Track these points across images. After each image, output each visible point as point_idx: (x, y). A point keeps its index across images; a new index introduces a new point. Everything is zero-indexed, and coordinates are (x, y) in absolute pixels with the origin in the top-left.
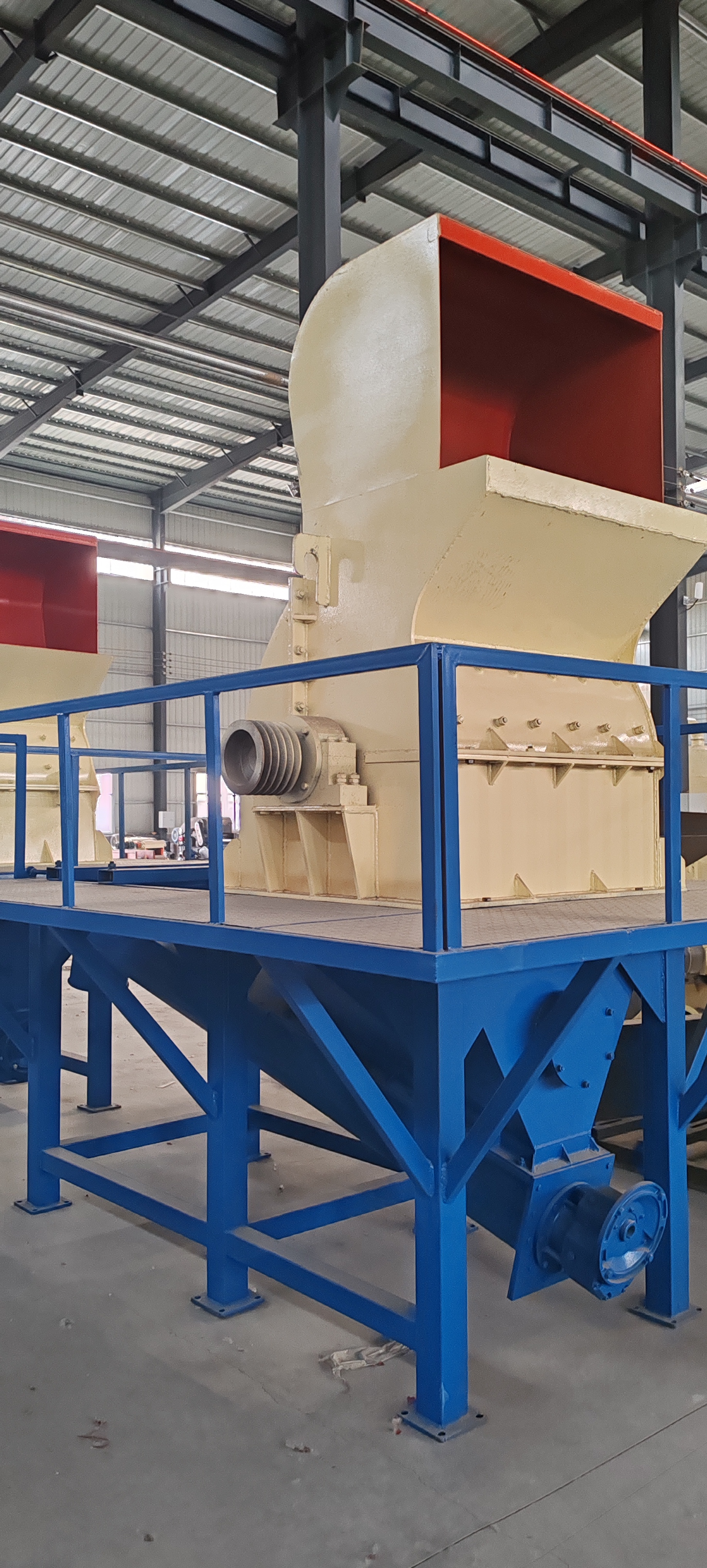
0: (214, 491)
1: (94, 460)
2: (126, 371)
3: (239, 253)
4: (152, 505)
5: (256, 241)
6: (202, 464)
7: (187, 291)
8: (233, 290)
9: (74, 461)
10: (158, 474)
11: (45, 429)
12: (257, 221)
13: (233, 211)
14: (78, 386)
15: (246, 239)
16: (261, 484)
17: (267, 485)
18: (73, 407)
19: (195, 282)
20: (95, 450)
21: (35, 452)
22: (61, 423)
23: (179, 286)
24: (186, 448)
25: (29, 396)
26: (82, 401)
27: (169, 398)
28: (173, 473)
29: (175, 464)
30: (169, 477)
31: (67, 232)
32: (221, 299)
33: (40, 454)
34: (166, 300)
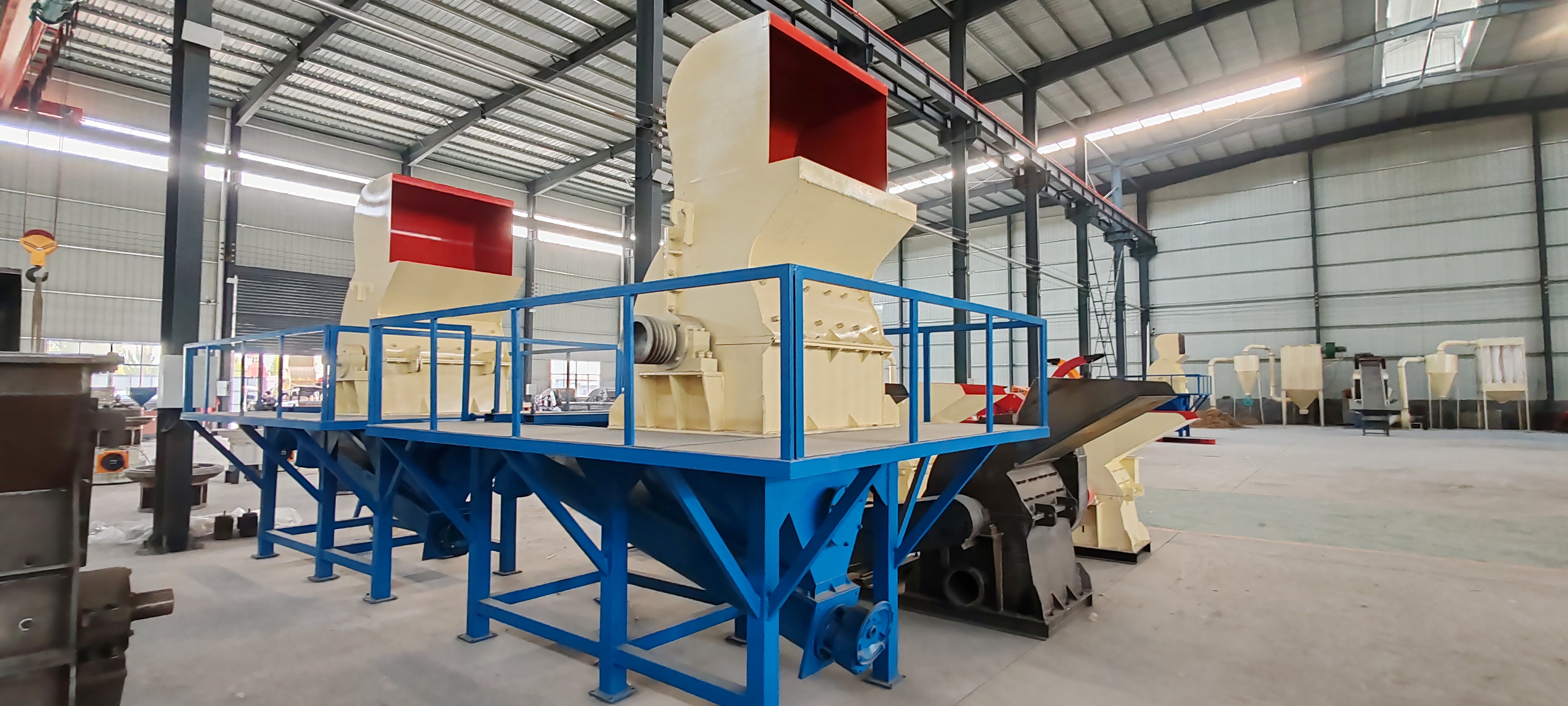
0: (568, 184)
1: (490, 160)
2: (514, 107)
3: (591, 40)
4: (528, 190)
5: (603, 34)
6: (562, 166)
7: (557, 60)
8: (587, 62)
9: (477, 160)
10: (532, 171)
11: (458, 138)
12: (604, 22)
13: (588, 14)
14: (482, 113)
15: (596, 32)
16: (598, 181)
17: (602, 182)
18: (479, 126)
19: (564, 55)
20: (492, 154)
21: (451, 153)
22: (469, 136)
23: (552, 57)
24: (551, 156)
25: (449, 118)
26: (485, 123)
27: (542, 124)
28: (542, 171)
29: (544, 165)
30: (540, 173)
31: (480, 16)
32: (578, 67)
33: (455, 154)
34: (542, 64)
